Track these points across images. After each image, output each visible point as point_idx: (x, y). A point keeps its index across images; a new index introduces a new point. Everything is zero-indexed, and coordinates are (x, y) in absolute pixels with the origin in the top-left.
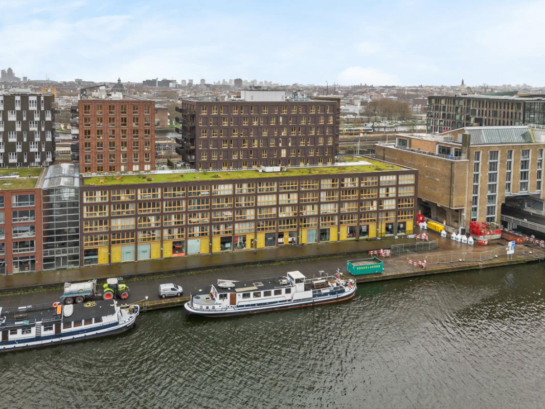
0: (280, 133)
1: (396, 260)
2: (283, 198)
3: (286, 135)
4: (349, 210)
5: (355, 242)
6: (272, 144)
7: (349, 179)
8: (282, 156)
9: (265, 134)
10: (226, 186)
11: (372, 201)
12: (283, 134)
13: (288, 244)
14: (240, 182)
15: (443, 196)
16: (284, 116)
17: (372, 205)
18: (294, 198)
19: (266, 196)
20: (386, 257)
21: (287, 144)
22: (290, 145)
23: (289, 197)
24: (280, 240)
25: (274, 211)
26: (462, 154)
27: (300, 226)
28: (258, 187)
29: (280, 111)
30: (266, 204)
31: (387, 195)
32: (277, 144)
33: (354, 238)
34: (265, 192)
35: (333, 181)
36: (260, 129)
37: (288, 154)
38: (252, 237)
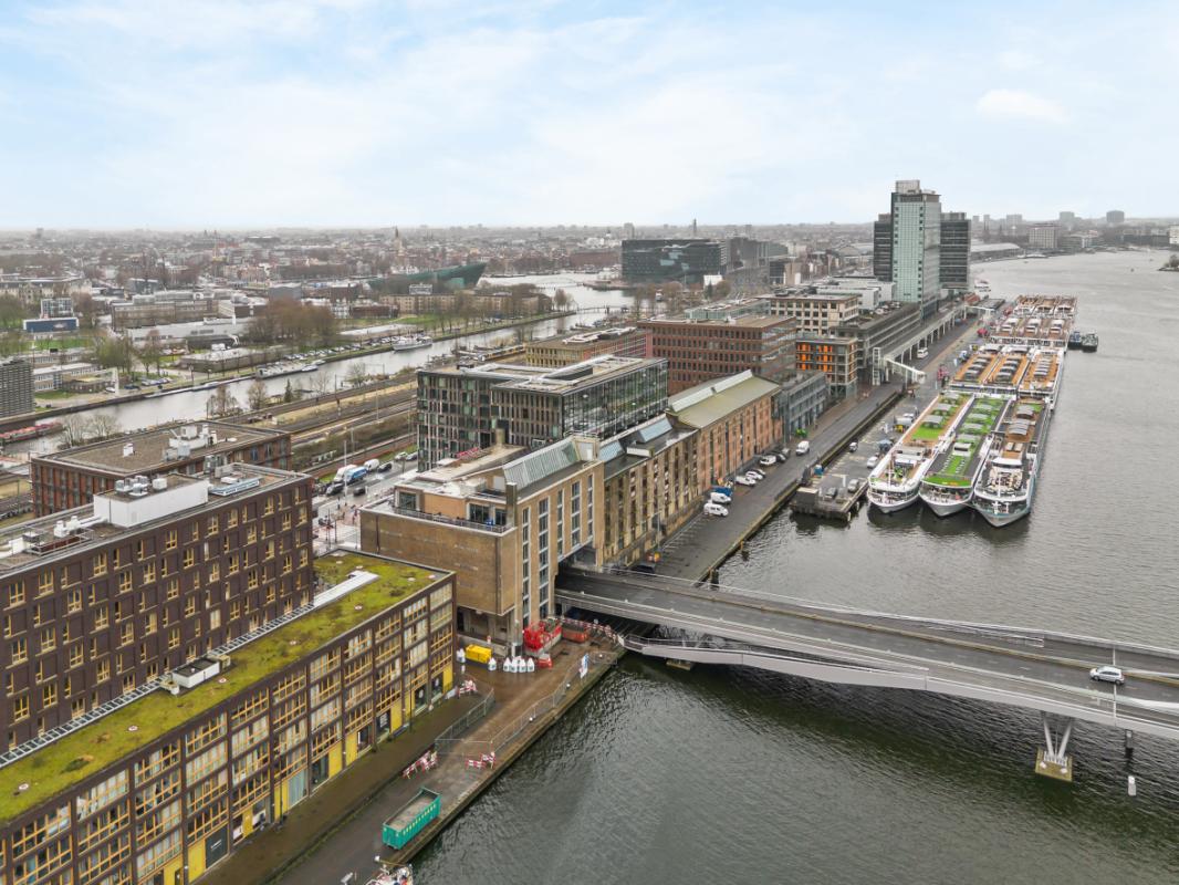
0: (204, 579)
1: (447, 768)
2: (241, 741)
3: (218, 579)
4: (359, 698)
5: (373, 755)
6: (191, 610)
7: (356, 639)
8: (213, 627)
9: (173, 593)
10: (112, 781)
11: (392, 662)
12: (211, 580)
13: (252, 831)
14: (142, 756)
15: (485, 595)
16: (212, 541)
17: (393, 668)
18: (262, 729)
19: (205, 756)
20: (433, 768)
21: (221, 597)
22: (227, 596)
23: (251, 732)
24: (237, 833)
25: (222, 779)
26: (508, 519)
27: (273, 782)
28: (187, 744)
29: (203, 531)
30: (205, 774)
31: (415, 638)
32: (200, 606)
33: (369, 747)
34: (202, 746)
35: (330, 658)
36: (160, 588)
37: (224, 618)
38: (177, 865)
